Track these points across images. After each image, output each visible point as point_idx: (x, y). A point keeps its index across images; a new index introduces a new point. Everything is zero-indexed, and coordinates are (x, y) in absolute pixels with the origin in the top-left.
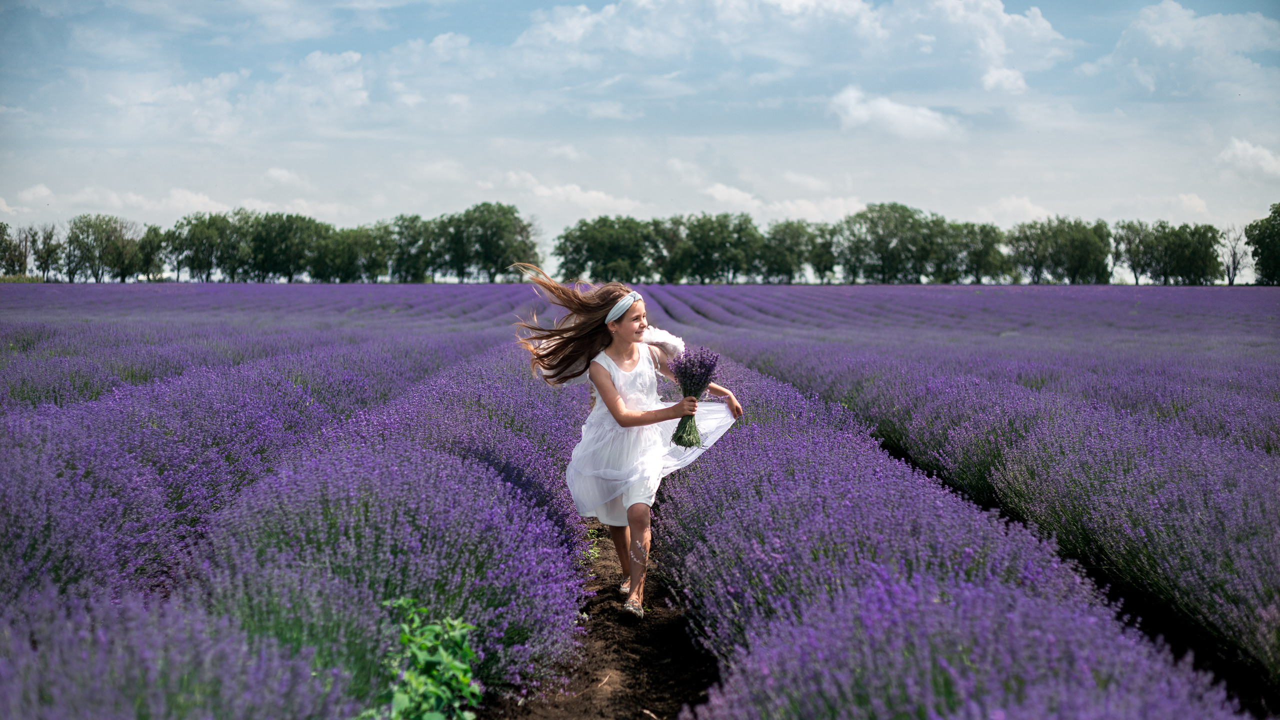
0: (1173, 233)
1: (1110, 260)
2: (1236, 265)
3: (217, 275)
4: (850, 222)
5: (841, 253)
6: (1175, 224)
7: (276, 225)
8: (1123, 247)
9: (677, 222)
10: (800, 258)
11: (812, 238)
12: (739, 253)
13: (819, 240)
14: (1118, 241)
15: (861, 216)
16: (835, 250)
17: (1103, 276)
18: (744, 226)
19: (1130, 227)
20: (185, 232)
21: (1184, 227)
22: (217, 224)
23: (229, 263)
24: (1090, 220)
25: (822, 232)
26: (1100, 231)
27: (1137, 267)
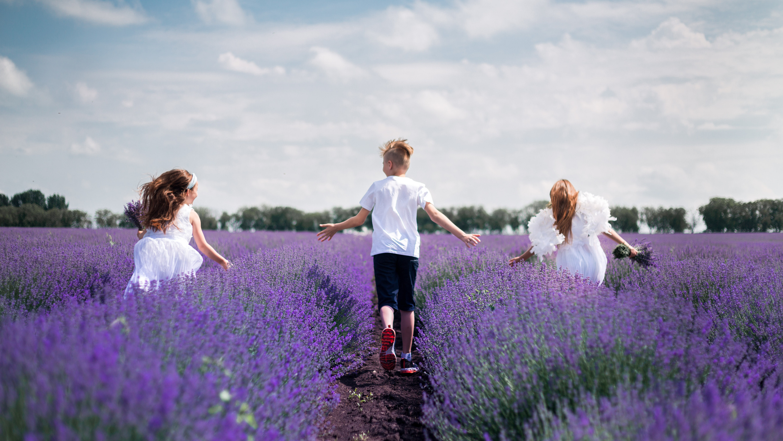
0: (666, 211)
1: (639, 223)
2: (695, 225)
3: (253, 230)
4: (526, 208)
5: (523, 221)
6: (667, 207)
7: (280, 211)
8: (644, 217)
9: (452, 209)
10: (505, 223)
11: (510, 215)
12: (479, 221)
13: (513, 216)
14: (642, 214)
15: (531, 206)
16: (520, 220)
17: (636, 229)
18: (481, 211)
19: (647, 209)
20: (241, 214)
21: (671, 209)
22: (254, 210)
23: (259, 226)
24: (630, 206)
25: (515, 212)
26: (634, 211)
27: (650, 225)
